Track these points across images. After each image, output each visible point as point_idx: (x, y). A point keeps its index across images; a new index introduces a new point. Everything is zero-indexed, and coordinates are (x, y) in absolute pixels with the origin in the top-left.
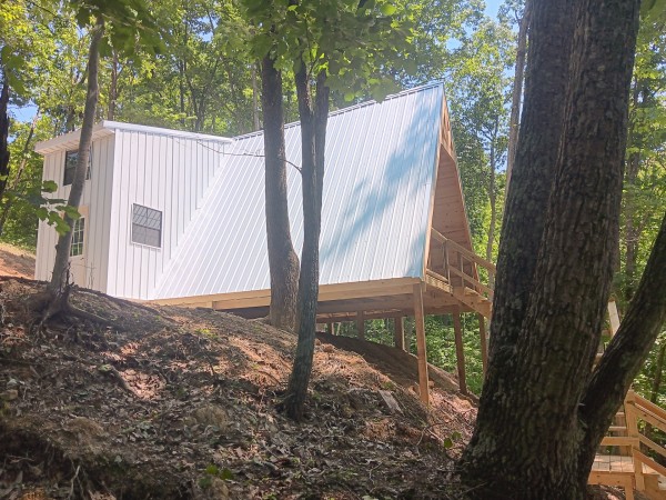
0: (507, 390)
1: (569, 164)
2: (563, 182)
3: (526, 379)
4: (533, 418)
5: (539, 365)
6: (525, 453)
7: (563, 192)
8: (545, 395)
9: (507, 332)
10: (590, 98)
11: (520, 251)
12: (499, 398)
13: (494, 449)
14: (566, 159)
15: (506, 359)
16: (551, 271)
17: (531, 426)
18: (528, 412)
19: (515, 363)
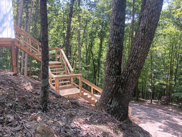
0: (122, 88)
1: (149, 29)
2: (147, 34)
3: (128, 86)
4: (128, 95)
5: (132, 82)
6: (125, 104)
7: (146, 37)
8: (132, 89)
9: (116, 72)
10: (157, 13)
11: (119, 48)
12: (120, 91)
13: (118, 104)
14: (148, 28)
15: (121, 80)
16: (140, 58)
17: (127, 97)
18: (127, 94)
19: (124, 81)
